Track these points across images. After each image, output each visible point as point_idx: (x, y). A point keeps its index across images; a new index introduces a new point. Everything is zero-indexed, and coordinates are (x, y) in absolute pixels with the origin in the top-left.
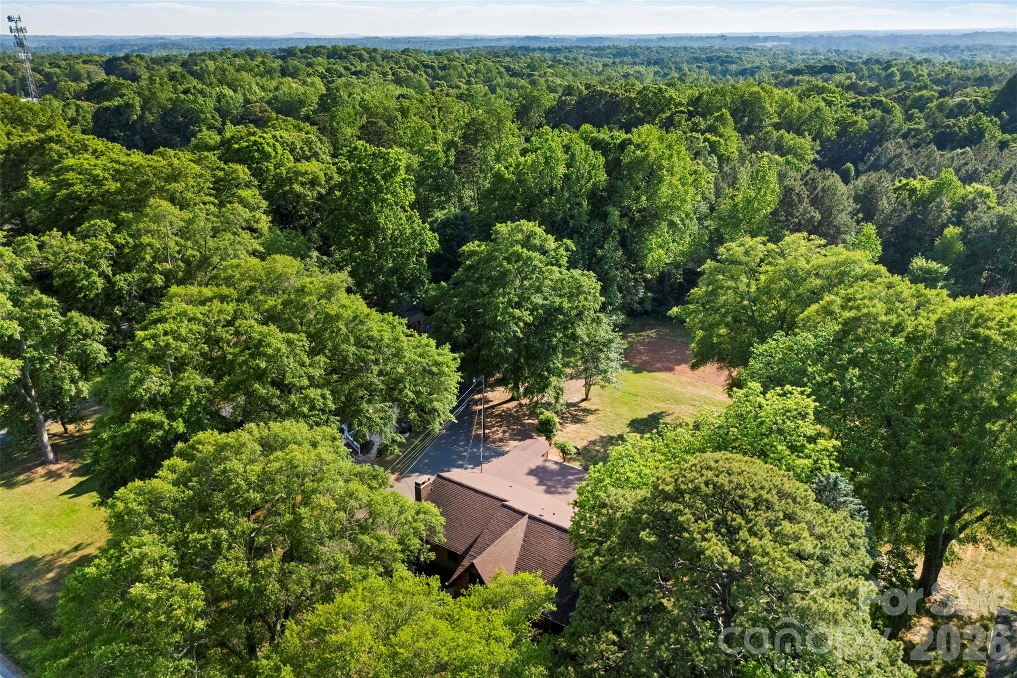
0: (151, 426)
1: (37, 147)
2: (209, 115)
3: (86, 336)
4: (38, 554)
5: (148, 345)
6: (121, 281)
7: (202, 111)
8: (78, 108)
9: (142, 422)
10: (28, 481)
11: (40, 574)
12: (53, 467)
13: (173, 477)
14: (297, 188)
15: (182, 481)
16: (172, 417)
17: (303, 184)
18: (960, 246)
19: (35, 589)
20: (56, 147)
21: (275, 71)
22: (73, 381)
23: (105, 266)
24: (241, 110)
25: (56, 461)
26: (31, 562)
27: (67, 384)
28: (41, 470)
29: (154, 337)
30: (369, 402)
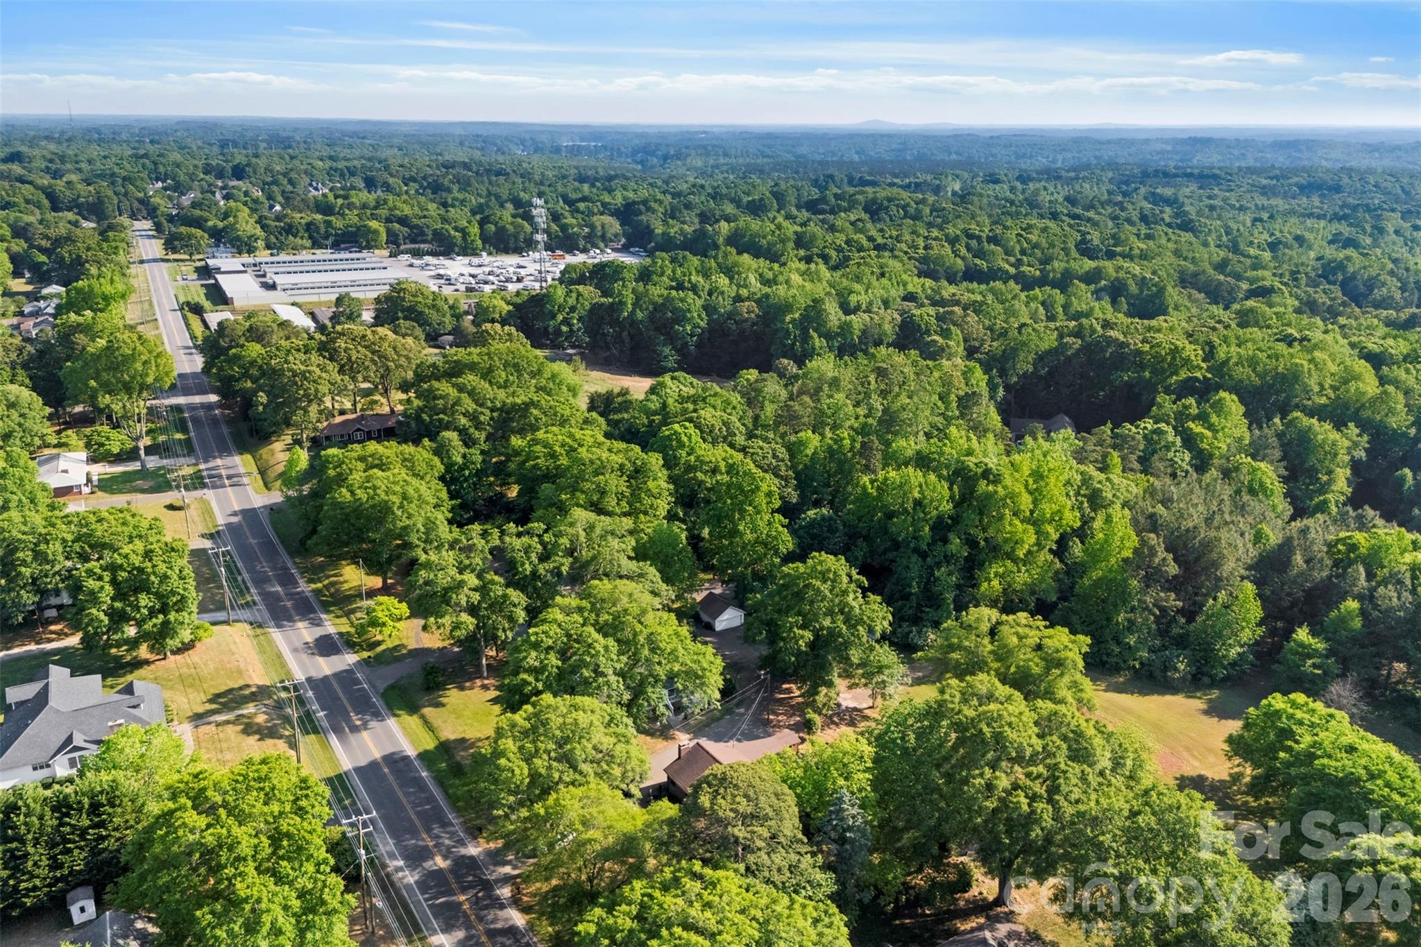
0: (526, 683)
1: (520, 409)
2: (695, 315)
3: (515, 606)
4: (467, 737)
5: (533, 639)
6: (542, 569)
7: (689, 311)
8: (579, 294)
9: (523, 680)
10: (471, 688)
11: (466, 749)
12: (486, 682)
13: (524, 715)
14: (700, 475)
15: (528, 719)
16: (537, 680)
17: (705, 473)
18: (1357, 623)
19: (463, 757)
20: (535, 412)
21: (789, 240)
22: (504, 630)
23: (534, 557)
24: (729, 308)
25: (487, 678)
26: (463, 740)
27: (500, 633)
28: (478, 682)
29: (537, 634)
30: (653, 686)
